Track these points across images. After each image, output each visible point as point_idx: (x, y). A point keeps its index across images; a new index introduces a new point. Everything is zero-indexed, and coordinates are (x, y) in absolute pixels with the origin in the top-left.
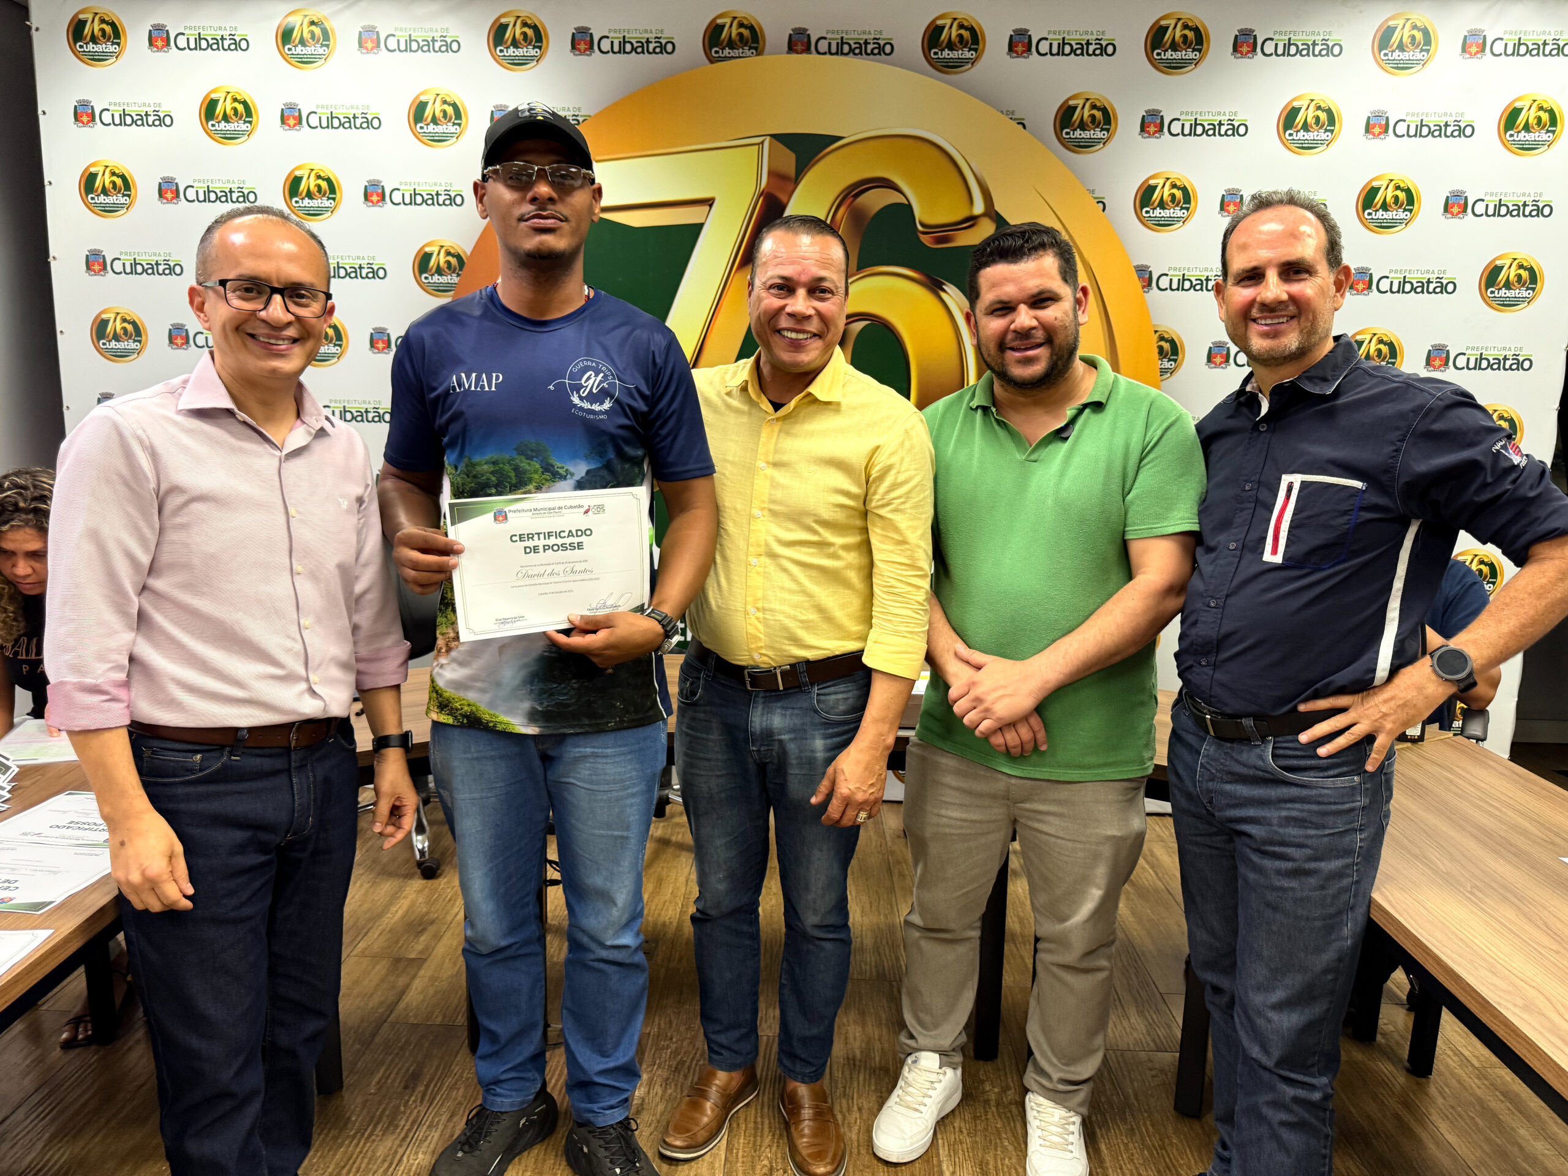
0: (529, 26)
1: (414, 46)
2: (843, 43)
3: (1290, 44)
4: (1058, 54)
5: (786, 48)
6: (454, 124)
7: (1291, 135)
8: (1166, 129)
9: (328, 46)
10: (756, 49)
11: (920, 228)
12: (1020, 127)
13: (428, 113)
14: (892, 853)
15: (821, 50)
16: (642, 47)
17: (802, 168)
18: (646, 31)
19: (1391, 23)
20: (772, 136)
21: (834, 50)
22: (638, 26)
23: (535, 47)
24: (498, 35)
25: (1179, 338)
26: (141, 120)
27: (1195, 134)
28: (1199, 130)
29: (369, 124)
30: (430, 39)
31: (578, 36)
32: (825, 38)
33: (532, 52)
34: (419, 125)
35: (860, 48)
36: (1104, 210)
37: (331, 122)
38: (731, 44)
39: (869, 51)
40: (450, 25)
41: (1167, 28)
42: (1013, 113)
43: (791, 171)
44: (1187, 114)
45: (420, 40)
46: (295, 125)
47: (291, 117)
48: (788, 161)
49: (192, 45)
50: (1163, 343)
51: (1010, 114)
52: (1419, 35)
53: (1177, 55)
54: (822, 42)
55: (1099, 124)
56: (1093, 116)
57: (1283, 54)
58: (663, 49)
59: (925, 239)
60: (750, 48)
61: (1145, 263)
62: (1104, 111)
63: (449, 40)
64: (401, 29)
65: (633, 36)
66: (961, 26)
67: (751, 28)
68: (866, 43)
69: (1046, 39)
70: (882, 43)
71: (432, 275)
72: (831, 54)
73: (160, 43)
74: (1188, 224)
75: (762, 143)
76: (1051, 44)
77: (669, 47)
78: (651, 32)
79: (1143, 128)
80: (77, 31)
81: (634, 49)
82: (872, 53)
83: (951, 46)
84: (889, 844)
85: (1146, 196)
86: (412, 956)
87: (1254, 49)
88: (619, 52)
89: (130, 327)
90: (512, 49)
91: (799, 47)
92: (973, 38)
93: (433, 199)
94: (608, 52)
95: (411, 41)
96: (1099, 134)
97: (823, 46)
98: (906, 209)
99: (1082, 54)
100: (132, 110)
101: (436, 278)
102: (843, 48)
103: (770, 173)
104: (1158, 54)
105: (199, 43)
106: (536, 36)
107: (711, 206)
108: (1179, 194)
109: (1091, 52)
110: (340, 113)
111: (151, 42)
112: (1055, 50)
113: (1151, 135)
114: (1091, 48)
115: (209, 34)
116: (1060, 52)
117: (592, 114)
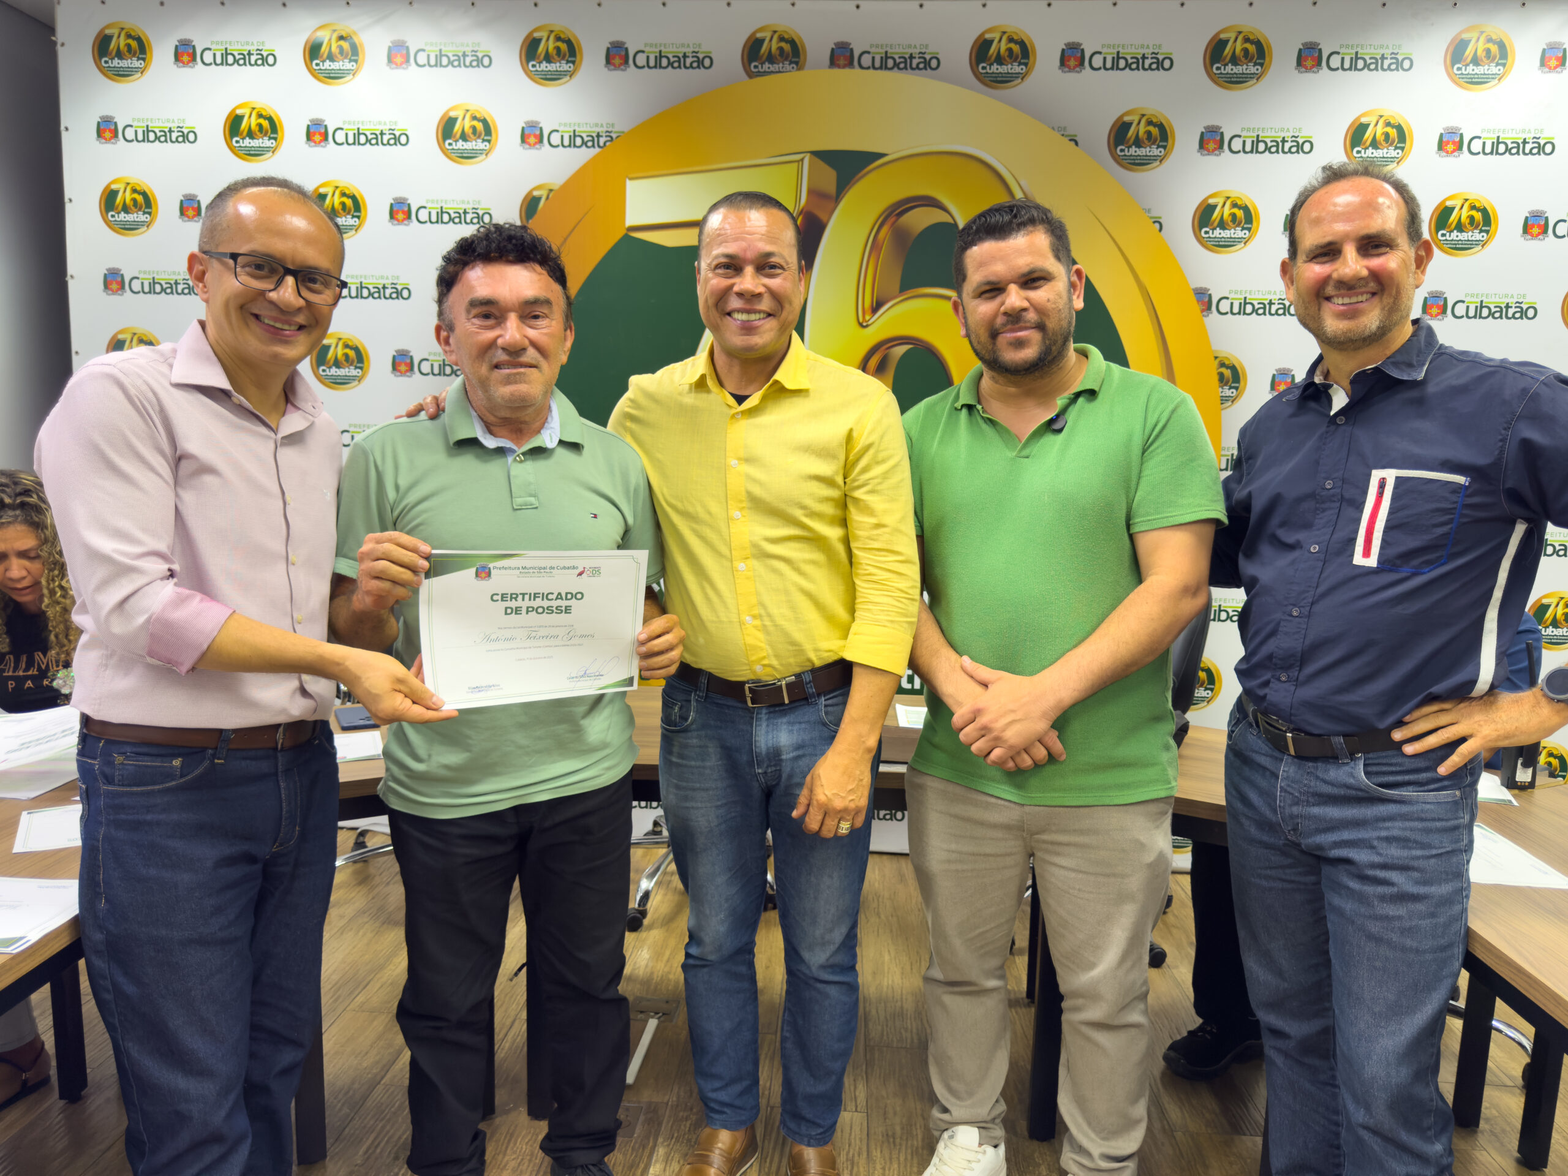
0: (563, 41)
1: (445, 61)
4: (1112, 68)
5: (827, 61)
10: (797, 63)
12: (1073, 143)
16: (679, 62)
20: (812, 152)
21: (877, 64)
22: (675, 41)
23: (568, 62)
24: (531, 50)
27: (1257, 152)
28: (1262, 147)
29: (397, 140)
30: (460, 54)
32: (868, 52)
33: (565, 67)
36: (1160, 230)
37: (358, 138)
38: (771, 59)
39: (914, 66)
40: (482, 40)
42: (1065, 129)
43: (831, 187)
44: (1248, 130)
45: (450, 55)
47: (317, 133)
48: (829, 178)
50: (1223, 370)
51: (1062, 131)
54: (865, 56)
55: (1155, 141)
57: (1350, 69)
58: (700, 63)
60: (791, 62)
61: (1203, 286)
62: (1161, 127)
63: (480, 55)
65: (670, 51)
66: (1011, 40)
68: (911, 57)
70: (928, 57)
72: (874, 68)
74: (1250, 245)
75: (802, 160)
76: (1105, 59)
77: (707, 62)
79: (1202, 144)
81: (670, 64)
82: (918, 67)
83: (999, 60)
85: (1205, 216)
87: (1318, 63)
88: (655, 67)
90: (544, 64)
91: (842, 62)
94: (643, 67)
95: (441, 55)
96: (1155, 151)
97: (866, 60)
98: (948, 227)
99: (1138, 68)
102: (887, 62)
103: (810, 192)
104: (1218, 68)
109: (1146, 66)
113: (1210, 152)
116: (1115, 66)
117: (626, 130)
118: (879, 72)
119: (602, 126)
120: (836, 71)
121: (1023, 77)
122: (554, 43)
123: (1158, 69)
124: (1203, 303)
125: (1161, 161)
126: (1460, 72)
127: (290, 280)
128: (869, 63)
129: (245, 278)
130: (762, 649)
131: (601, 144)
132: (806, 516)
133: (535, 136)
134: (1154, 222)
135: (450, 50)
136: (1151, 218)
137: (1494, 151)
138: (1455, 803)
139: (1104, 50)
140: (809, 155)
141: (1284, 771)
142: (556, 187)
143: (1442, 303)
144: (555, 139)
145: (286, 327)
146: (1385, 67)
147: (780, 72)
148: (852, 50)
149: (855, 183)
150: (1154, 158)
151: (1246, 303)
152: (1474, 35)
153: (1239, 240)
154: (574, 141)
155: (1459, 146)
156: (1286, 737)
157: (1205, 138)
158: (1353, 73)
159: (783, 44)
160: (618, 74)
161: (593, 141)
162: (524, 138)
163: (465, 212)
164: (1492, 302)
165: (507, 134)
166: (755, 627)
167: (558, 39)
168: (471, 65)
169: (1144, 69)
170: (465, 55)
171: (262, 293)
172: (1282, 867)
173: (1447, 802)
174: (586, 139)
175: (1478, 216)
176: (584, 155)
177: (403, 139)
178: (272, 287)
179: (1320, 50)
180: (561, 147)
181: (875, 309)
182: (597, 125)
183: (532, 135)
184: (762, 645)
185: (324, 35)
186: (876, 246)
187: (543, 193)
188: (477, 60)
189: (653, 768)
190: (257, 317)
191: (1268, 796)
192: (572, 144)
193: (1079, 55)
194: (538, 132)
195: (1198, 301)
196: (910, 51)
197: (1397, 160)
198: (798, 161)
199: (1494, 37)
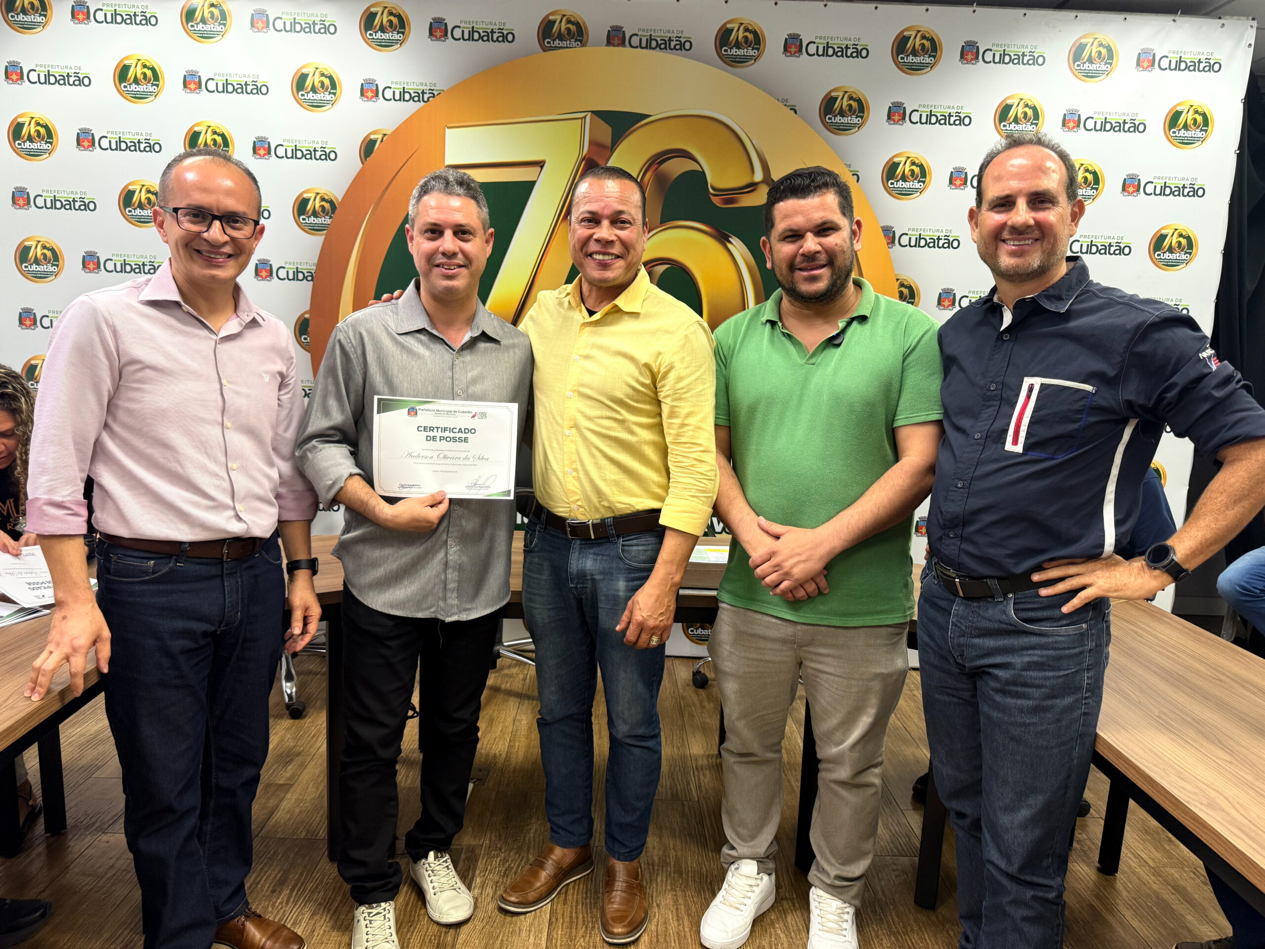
0: (395, 15)
1: (298, 28)
2: (651, 40)
3: (1005, 55)
4: (823, 55)
6: (330, 93)
7: (1004, 126)
8: (907, 118)
9: (225, 25)
10: (581, 41)
11: (711, 191)
12: (793, 112)
13: (309, 83)
14: (683, 698)
15: (633, 44)
16: (488, 36)
17: (617, 138)
19: (1083, 41)
20: (592, 112)
21: (644, 44)
22: (485, 20)
24: (368, 21)
25: (916, 285)
26: (63, 80)
27: (930, 123)
28: (934, 120)
30: (311, 23)
32: (637, 35)
34: (300, 93)
35: (665, 44)
36: (858, 181)
38: (561, 37)
40: (328, 12)
41: (909, 38)
43: (608, 141)
44: (924, 106)
45: (303, 23)
46: (195, 89)
48: (605, 133)
49: (109, 20)
50: (903, 289)
51: (784, 102)
52: (1104, 51)
53: (917, 60)
54: (634, 38)
56: (850, 106)
57: (999, 62)
58: (504, 38)
59: (716, 200)
62: (859, 101)
63: (327, 24)
64: (287, 14)
65: (481, 27)
67: (577, 24)
68: (670, 40)
69: (814, 43)
70: (683, 40)
71: (309, 217)
73: (81, 17)
74: (924, 194)
75: (585, 117)
76: (818, 47)
77: (510, 37)
78: (495, 24)
79: (890, 117)
81: (481, 38)
82: (675, 48)
83: (738, 45)
84: (681, 691)
85: (891, 171)
86: (281, 782)
88: (469, 39)
89: (49, 253)
90: (379, 34)
91: (616, 42)
92: (755, 40)
93: (310, 155)
94: (459, 39)
97: (635, 41)
98: (700, 176)
99: (842, 56)
100: (56, 71)
101: (312, 219)
102: (651, 43)
103: (590, 142)
104: (902, 58)
105: (114, 18)
106: (400, 24)
107: (542, 167)
108: (917, 170)
109: (849, 54)
110: (234, 80)
112: (820, 52)
113: (895, 123)
116: (825, 54)
117: (445, 88)
118: (645, 50)
119: (426, 85)
120: (612, 48)
123: (857, 57)
131: (426, 99)
142: (389, 133)
144: (388, 94)
151: (920, 239)
153: (916, 190)
160: (438, 44)
161: (419, 96)
162: (363, 93)
163: (315, 150)
165: (349, 88)
167: (391, 14)
170: (314, 24)
174: (413, 95)
176: (413, 107)
179: (978, 47)
182: (422, 84)
183: (369, 90)
192: (402, 99)
194: (374, 88)
198: (581, 118)
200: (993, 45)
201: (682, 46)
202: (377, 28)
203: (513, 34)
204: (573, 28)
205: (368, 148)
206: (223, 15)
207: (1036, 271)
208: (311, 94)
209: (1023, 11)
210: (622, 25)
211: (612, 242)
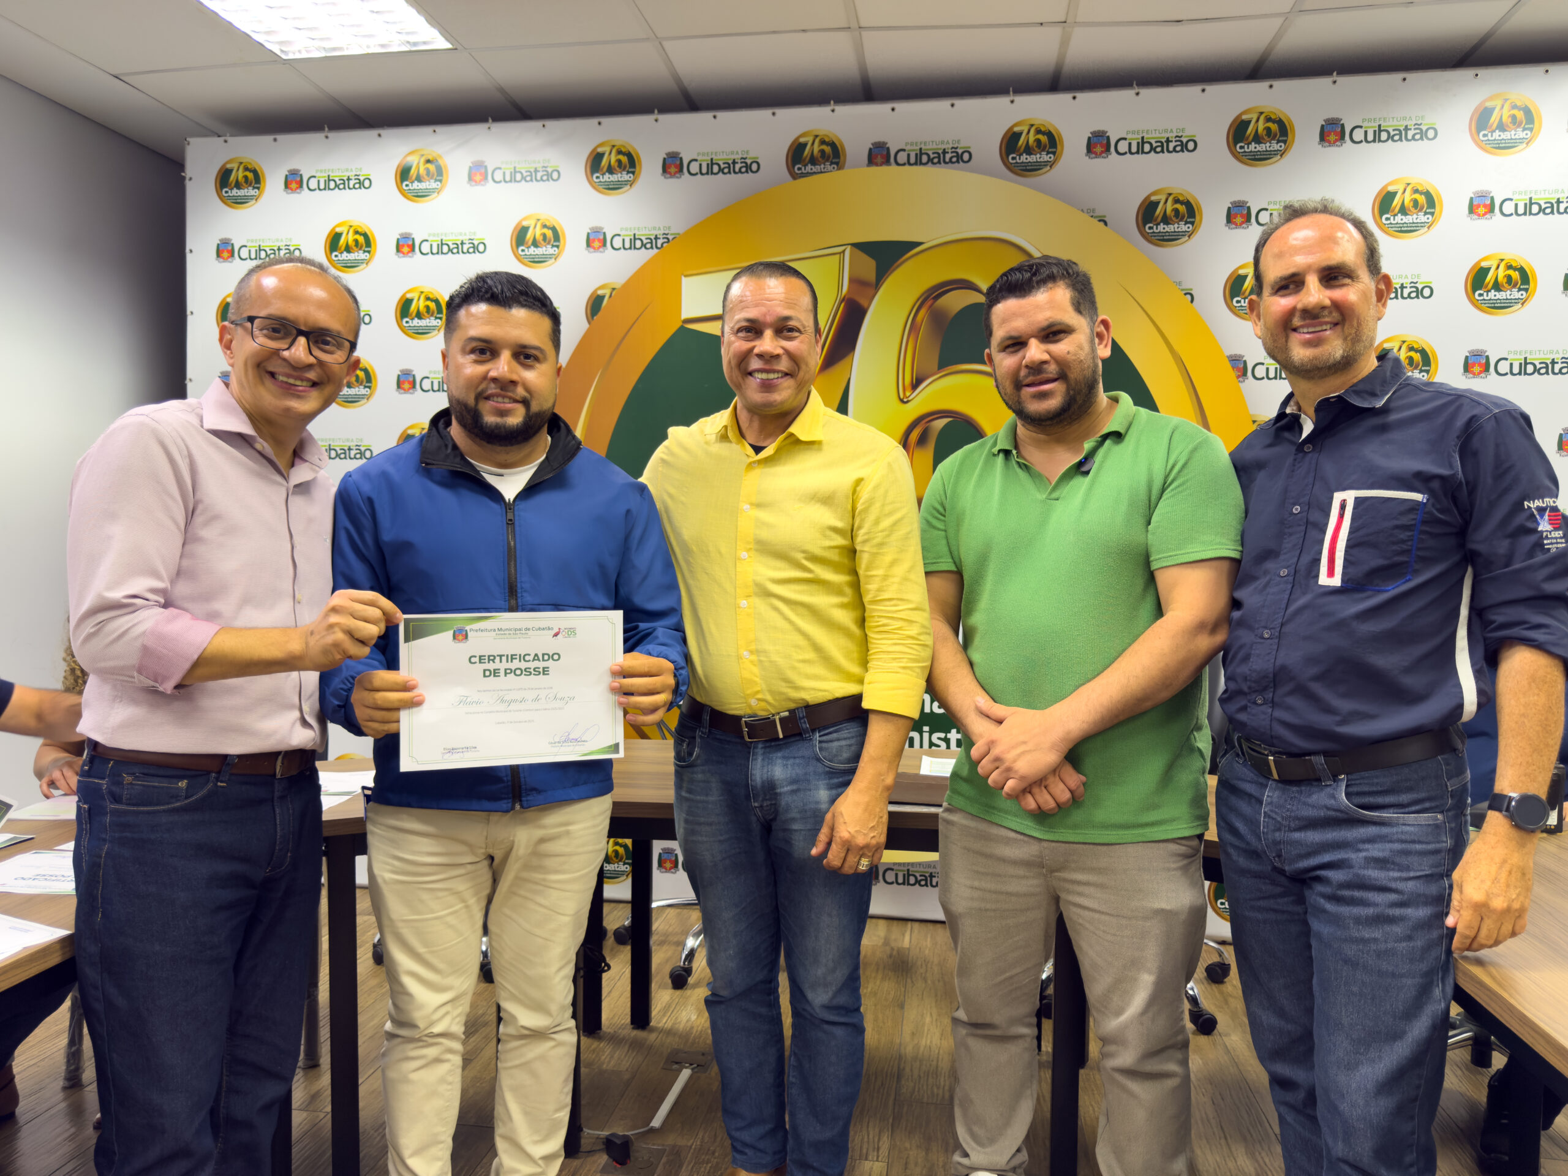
1: (518, 177)
4: (1138, 153)
5: (866, 161)
10: (837, 164)
12: (1102, 224)
16: (729, 168)
17: (883, 272)
18: (732, 153)
21: (913, 160)
23: (628, 172)
24: (595, 162)
29: (475, 249)
31: (669, 161)
32: (904, 150)
33: (625, 177)
35: (939, 157)
36: (1192, 301)
38: (813, 161)
39: (947, 160)
40: (551, 157)
42: (1094, 210)
46: (408, 252)
47: (406, 245)
48: (868, 267)
49: (322, 186)
51: (1091, 213)
53: (1262, 147)
55: (1183, 217)
57: (1374, 141)
58: (748, 168)
60: (832, 163)
61: (1238, 352)
62: (1188, 205)
63: (550, 170)
65: (720, 159)
72: (910, 164)
75: (844, 252)
76: (1130, 144)
77: (754, 167)
79: (1230, 219)
80: (224, 179)
81: (721, 170)
82: (951, 161)
83: (1028, 150)
87: (1342, 137)
91: (879, 160)
92: (1050, 142)
96: (1183, 227)
99: (1162, 151)
102: (922, 158)
103: (852, 281)
111: (287, 185)
113: (1237, 226)
114: (1171, 146)
115: (336, 175)
116: (1140, 150)
117: (681, 231)
118: (914, 168)
120: (874, 169)
121: (1052, 164)
122: (616, 156)
123: (1182, 151)
124: (1238, 369)
125: (1189, 237)
126: (1486, 138)
127: (302, 340)
128: (905, 160)
129: (261, 340)
130: (756, 683)
131: (659, 245)
132: (807, 559)
133: (599, 240)
134: (1185, 294)
135: (523, 168)
136: (1182, 290)
137: (1527, 212)
138: (1437, 826)
139: (1129, 136)
140: (849, 247)
141: (1268, 796)
142: (618, 286)
143: (1484, 361)
145: (298, 383)
146: (1410, 137)
147: (821, 172)
148: (888, 149)
149: (894, 270)
150: (1183, 234)
152: (1498, 103)
154: (634, 243)
155: (1491, 209)
156: (1268, 760)
157: (1232, 213)
158: (1377, 145)
159: (824, 147)
160: (673, 182)
161: (651, 243)
162: (589, 243)
164: (1536, 358)
165: (574, 240)
166: (752, 662)
168: (542, 180)
169: (1169, 151)
171: (276, 353)
172: (1274, 897)
173: (1429, 825)
175: (1515, 275)
176: (644, 255)
177: (481, 248)
178: (286, 346)
180: (622, 250)
181: (915, 386)
182: (654, 228)
183: (596, 240)
184: (757, 679)
185: (413, 160)
186: (914, 328)
187: (606, 292)
188: (548, 175)
189: (669, 807)
190: (272, 375)
191: (1253, 824)
192: (633, 247)
193: (1105, 142)
194: (601, 237)
195: (1233, 368)
196: (944, 147)
197: (1428, 225)
198: (840, 253)
199: (1519, 104)
200: (1364, 120)
201: (959, 158)
202: (605, 169)
203: (758, 164)
204: (827, 149)
205: (595, 305)
206: (440, 171)
207: (1339, 363)
208: (532, 248)
209: (1401, 75)
210: (886, 141)
211: (778, 356)
